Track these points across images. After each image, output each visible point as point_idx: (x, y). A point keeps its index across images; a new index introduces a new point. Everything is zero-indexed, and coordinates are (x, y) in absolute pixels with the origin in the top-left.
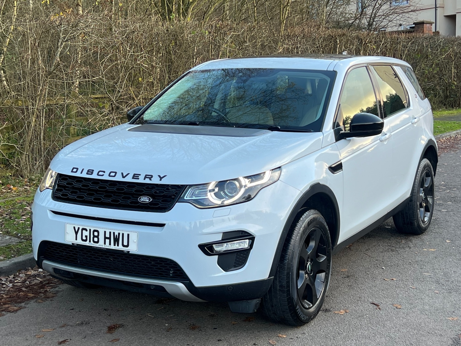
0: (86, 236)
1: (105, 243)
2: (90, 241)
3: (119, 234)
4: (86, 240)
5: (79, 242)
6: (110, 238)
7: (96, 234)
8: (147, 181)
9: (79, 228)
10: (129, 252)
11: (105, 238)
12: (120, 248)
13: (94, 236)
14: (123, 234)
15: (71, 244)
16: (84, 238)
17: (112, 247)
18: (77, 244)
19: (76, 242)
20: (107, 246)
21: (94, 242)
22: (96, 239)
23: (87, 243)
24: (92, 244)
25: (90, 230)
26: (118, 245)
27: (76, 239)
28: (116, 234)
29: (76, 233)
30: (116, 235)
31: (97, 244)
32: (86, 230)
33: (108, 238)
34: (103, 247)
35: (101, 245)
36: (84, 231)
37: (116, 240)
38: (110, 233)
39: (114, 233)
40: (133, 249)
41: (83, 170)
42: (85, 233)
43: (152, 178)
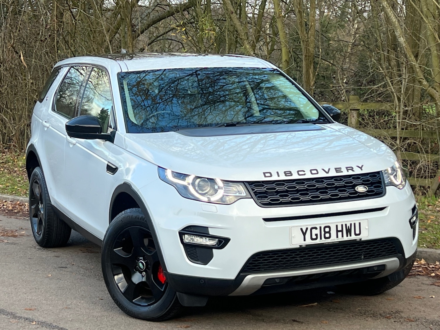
0: (316, 235)
1: (337, 237)
2: (321, 239)
3: (351, 224)
4: (316, 239)
5: (309, 242)
6: (342, 231)
7: (327, 230)
8: (351, 173)
9: (307, 229)
10: (361, 239)
11: (338, 231)
12: (353, 237)
13: (325, 232)
14: (355, 224)
15: (299, 247)
16: (314, 237)
17: (346, 238)
18: (307, 245)
19: (304, 244)
20: (340, 239)
21: (325, 238)
22: (327, 235)
23: (318, 241)
24: (324, 241)
25: (320, 228)
26: (350, 236)
27: (305, 240)
28: (348, 225)
29: (304, 234)
30: (349, 227)
31: (329, 239)
32: (316, 228)
33: (340, 231)
34: (336, 241)
35: (334, 239)
36: (313, 230)
37: (349, 231)
38: (342, 225)
39: (346, 225)
40: (365, 236)
41: (278, 173)
42: (314, 232)
43: (354, 170)
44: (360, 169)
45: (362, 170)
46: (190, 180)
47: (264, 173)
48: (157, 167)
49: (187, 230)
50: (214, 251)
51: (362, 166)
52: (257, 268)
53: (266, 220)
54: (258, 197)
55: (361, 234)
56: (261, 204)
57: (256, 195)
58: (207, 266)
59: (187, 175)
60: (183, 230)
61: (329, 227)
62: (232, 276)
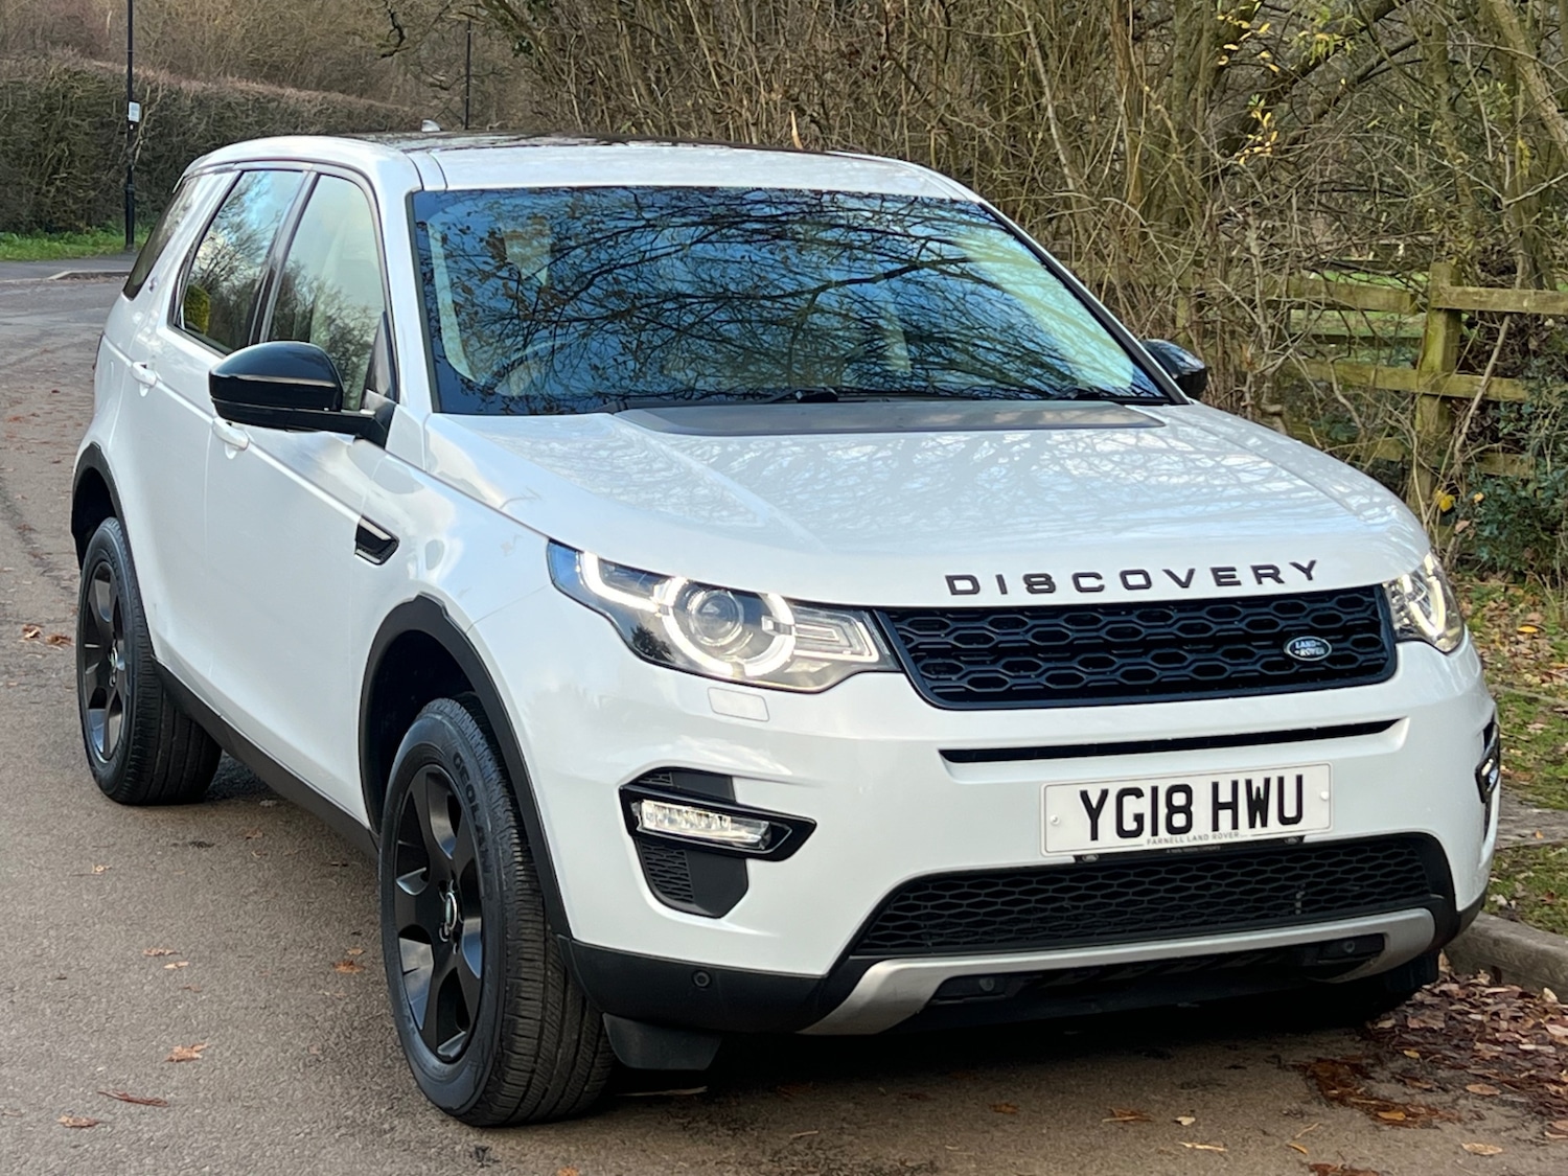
0: (1139, 818)
1: (1216, 827)
2: (1155, 832)
3: (1267, 782)
4: (1137, 833)
5: (1110, 842)
6: (1233, 806)
7: (1179, 799)
9: (1105, 794)
10: (1301, 838)
11: (1217, 806)
12: (1274, 829)
13: (1172, 810)
14: (1281, 780)
15: (1072, 860)
16: (1130, 824)
17: (1246, 834)
18: (1101, 856)
19: (1091, 849)
20: (1226, 835)
21: (1172, 830)
22: (1179, 820)
23: (1144, 842)
24: (1165, 841)
25: (1155, 790)
26: (1264, 824)
27: (1094, 837)
28: (1258, 783)
29: (1094, 813)
30: (1258, 789)
31: (1184, 836)
32: (1138, 793)
33: (1225, 806)
34: (1211, 841)
35: (1202, 834)
36: (1128, 800)
37: (1258, 806)
38: (1235, 785)
39: (1249, 783)
40: (1316, 827)
41: (1000, 579)
42: (1132, 805)
43: (1281, 576)
44: (1304, 575)
45: (1310, 578)
46: (668, 593)
47: (951, 580)
48: (545, 542)
49: (650, 782)
50: (753, 866)
51: (1312, 564)
52: (912, 937)
53: (953, 756)
54: (924, 668)
55: (1303, 820)
56: (938, 694)
57: (916, 660)
58: (724, 923)
59: (656, 578)
60: (635, 782)
61: (1186, 790)
62: (816, 962)
